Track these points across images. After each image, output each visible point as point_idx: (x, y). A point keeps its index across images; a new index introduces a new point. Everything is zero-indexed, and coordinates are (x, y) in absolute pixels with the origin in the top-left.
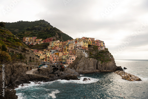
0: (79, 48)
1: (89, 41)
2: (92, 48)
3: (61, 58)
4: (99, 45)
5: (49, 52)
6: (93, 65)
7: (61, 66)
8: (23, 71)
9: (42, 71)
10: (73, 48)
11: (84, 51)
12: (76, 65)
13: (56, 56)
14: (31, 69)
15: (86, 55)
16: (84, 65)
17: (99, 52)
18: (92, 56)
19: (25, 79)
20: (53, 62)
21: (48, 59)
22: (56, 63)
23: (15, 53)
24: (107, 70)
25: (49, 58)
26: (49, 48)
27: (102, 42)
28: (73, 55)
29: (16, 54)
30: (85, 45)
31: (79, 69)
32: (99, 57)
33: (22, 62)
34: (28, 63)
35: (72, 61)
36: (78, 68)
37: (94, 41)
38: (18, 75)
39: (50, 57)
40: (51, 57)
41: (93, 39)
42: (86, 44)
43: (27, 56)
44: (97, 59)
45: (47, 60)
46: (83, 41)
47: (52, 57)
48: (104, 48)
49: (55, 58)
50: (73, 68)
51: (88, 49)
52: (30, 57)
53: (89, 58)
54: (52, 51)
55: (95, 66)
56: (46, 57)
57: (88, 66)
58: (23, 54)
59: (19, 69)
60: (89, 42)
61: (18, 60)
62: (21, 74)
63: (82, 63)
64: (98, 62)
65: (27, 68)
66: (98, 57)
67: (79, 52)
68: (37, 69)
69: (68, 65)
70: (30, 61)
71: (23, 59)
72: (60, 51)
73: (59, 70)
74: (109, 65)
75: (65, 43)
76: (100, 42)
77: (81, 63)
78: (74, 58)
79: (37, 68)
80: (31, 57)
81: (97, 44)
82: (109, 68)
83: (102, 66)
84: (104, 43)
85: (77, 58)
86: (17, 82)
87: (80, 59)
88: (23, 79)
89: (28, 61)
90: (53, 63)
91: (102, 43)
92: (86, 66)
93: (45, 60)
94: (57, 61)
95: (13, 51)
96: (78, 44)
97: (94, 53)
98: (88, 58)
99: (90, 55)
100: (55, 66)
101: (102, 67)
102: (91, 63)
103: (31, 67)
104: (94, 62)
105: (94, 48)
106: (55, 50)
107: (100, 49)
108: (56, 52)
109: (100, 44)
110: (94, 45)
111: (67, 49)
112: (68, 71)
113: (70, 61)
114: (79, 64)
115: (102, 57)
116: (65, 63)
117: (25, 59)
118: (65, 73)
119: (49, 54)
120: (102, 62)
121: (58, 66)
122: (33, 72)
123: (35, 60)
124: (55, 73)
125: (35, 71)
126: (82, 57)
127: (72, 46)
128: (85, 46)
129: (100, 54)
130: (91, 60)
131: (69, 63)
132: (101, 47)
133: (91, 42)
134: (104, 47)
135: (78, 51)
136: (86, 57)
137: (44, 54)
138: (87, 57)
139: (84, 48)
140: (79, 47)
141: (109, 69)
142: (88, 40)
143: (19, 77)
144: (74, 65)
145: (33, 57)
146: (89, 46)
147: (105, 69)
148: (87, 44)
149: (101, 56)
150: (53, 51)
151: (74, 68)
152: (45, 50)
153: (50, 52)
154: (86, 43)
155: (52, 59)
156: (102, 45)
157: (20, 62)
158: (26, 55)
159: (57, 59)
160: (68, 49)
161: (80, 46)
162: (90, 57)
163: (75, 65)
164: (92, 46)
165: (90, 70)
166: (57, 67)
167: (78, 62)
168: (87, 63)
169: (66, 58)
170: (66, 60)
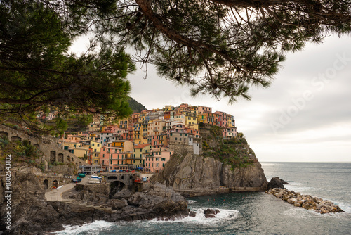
0: (177, 130)
1: (200, 113)
2: (208, 132)
3: (129, 155)
4: (223, 125)
5: (94, 138)
6: (212, 173)
7: (131, 178)
8: (38, 192)
9: (90, 191)
10: (161, 130)
11: (192, 139)
12: (173, 174)
13: (118, 151)
14: (55, 185)
15: (197, 149)
16: (191, 174)
17: (225, 143)
18: (209, 151)
19: (46, 216)
20: (110, 165)
21: (96, 158)
22: (118, 168)
23: (10, 140)
24: (247, 186)
25: (97, 155)
26: (91, 130)
27: (229, 116)
28: (163, 149)
29: (14, 141)
30: (190, 123)
31: (179, 186)
32: (225, 155)
33: (30, 165)
34: (47, 170)
35: (161, 163)
36: (177, 181)
37: (210, 115)
38: (22, 203)
39: (102, 153)
40: (105, 153)
41: (208, 110)
42: (192, 120)
43: (43, 147)
44: (221, 159)
45: (93, 162)
46: (185, 113)
47: (108, 153)
48: (234, 132)
49: (115, 157)
50: (165, 182)
51: (198, 134)
52: (53, 153)
53: (202, 157)
54: (101, 136)
55: (218, 176)
56: (91, 153)
57: (202, 178)
58: (33, 142)
59: (25, 185)
60: (201, 117)
61: (20, 159)
62: (32, 200)
63: (188, 170)
64: (223, 166)
65: (46, 182)
66: (222, 155)
67: (178, 141)
68: (72, 186)
69: (150, 175)
70: (53, 162)
71: (33, 158)
72: (125, 137)
73: (125, 189)
74: (251, 175)
75: (136, 117)
76: (225, 117)
77: (185, 170)
78: (167, 155)
79: (73, 182)
80: (56, 150)
81: (219, 123)
82: (252, 182)
83: (233, 175)
84: (233, 121)
85: (173, 157)
86: (23, 225)
87: (182, 159)
88: (38, 217)
89: (47, 164)
90: (110, 170)
91: (230, 121)
92: (197, 176)
93: (87, 161)
94: (120, 163)
95: (7, 134)
96: (174, 121)
97: (213, 143)
98: (200, 155)
99: (203, 149)
100: (116, 178)
101: (234, 180)
102: (207, 169)
103: (55, 181)
104: (215, 167)
105: (212, 132)
106: (111, 135)
107: (227, 135)
108: (114, 141)
109: (225, 121)
110: (211, 123)
111: (142, 132)
112: (155, 189)
113: (157, 164)
114: (180, 171)
115: (231, 155)
116: (141, 170)
117: (38, 157)
118: (149, 197)
119: (98, 145)
120: (234, 167)
121: (123, 178)
122: (64, 193)
123: (65, 160)
124: (116, 195)
125: (68, 191)
126: (187, 153)
127: (158, 126)
128: (191, 127)
129: (227, 148)
130: (208, 161)
131: (153, 169)
132: (229, 129)
133: (204, 117)
134: (234, 130)
135: (176, 139)
136: (195, 153)
137: (83, 144)
138: (198, 154)
139: (190, 131)
140: (178, 128)
141: (250, 183)
142: (197, 112)
143: (26, 209)
144: (166, 175)
145: (59, 152)
146: (201, 125)
147: (241, 185)
148: (196, 122)
149: (230, 151)
150: (105, 136)
151: (168, 181)
152: (81, 134)
153: (97, 139)
154: (192, 118)
155: (107, 159)
156: (230, 125)
157: (27, 165)
158: (41, 145)
159: (121, 158)
160: (145, 132)
161: (181, 126)
162: (205, 155)
163: (168, 174)
164: (206, 127)
165: (207, 188)
166: (122, 181)
167: (178, 167)
168: (198, 170)
169: (143, 156)
170: (142, 162)
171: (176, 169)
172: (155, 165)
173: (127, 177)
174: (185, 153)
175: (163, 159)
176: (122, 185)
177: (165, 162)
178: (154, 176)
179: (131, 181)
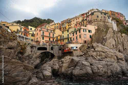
7: (60, 49)
11: (110, 18)
13: (49, 31)
20: (42, 40)
25: (34, 35)
35: (88, 35)
37: (113, 12)
39: (36, 33)
40: (38, 31)
63: (113, 41)
67: (100, 18)
69: (79, 46)
75: (63, 22)
77: (111, 41)
78: (92, 28)
85: (97, 30)
94: (51, 40)
100: (45, 49)
113: (85, 35)
121: (52, 49)
127: (78, 21)
131: (81, 40)
135: (98, 17)
136: (114, 29)
155: (40, 36)
166: (52, 52)
167: (105, 38)
168: (120, 43)
169: (70, 35)
170: (70, 39)
171: (104, 39)
172: (82, 36)
173: (56, 48)
174: (107, 28)
175: (89, 31)
176: (53, 56)
177: (91, 34)
178: (83, 46)
179: (60, 51)
